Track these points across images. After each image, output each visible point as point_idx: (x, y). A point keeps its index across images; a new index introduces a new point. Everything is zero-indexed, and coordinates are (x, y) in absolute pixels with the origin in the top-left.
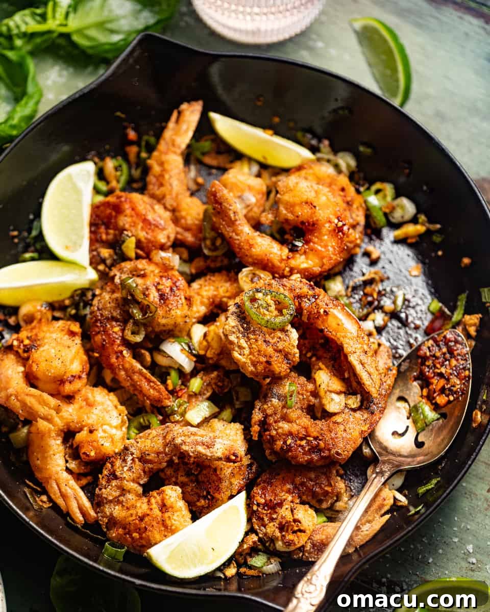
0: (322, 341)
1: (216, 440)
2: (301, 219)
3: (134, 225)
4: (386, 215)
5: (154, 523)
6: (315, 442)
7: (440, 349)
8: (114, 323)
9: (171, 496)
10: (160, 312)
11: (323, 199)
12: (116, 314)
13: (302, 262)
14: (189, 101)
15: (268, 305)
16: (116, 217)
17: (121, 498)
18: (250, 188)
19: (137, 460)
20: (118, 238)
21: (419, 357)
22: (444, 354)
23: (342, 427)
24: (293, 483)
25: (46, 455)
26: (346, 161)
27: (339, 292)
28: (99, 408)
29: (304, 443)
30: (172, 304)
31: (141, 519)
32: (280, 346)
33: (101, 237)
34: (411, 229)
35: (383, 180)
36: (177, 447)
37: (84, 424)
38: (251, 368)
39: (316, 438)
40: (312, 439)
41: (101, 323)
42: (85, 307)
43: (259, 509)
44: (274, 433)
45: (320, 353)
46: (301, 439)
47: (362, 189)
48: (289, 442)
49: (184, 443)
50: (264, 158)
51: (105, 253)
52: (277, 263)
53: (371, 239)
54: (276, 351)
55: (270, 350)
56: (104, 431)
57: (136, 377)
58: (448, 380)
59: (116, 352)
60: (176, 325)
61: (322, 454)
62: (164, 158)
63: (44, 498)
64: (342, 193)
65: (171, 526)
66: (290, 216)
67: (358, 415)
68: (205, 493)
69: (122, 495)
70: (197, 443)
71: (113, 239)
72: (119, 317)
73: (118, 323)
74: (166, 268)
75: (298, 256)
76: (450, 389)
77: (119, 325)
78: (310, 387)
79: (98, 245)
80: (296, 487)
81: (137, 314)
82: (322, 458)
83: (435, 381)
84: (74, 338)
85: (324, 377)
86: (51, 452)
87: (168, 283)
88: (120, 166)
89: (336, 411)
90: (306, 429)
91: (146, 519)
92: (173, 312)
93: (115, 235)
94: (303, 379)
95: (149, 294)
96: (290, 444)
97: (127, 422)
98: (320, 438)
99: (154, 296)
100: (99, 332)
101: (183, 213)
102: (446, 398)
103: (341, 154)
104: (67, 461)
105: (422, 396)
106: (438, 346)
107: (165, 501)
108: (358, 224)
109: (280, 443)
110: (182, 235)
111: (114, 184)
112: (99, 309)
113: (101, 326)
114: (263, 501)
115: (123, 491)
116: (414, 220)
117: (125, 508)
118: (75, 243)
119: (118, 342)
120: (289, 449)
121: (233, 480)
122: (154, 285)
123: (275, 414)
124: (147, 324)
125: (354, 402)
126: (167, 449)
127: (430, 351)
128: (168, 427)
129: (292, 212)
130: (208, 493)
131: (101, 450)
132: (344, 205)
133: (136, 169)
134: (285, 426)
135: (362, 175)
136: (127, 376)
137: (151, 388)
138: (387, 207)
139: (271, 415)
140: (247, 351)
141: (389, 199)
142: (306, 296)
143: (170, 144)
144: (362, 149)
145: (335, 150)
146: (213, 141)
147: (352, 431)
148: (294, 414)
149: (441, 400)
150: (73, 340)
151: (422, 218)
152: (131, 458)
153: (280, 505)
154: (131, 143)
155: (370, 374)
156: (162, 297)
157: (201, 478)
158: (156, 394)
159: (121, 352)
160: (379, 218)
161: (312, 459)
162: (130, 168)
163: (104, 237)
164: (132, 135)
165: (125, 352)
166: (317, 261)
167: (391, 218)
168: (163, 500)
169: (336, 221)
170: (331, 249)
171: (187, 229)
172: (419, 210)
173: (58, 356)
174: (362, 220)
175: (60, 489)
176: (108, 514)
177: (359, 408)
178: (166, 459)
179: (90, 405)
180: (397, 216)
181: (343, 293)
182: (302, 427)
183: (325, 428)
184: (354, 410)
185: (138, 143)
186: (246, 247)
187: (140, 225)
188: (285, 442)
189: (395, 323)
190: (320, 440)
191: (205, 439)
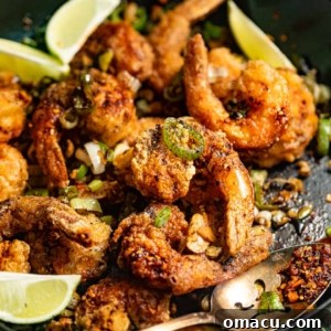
0: (217, 199)
2: (251, 95)
3: (119, 46)
6: (159, 262)
7: (314, 256)
8: (58, 106)
9: (16, 247)
10: (98, 112)
11: (278, 88)
12: (63, 100)
13: (235, 130)
15: (183, 135)
16: (109, 36)
19: (10, 211)
21: (293, 255)
22: (315, 261)
23: (191, 264)
27: (258, 181)
29: (151, 258)
32: (174, 171)
36: (46, 214)
38: (140, 177)
39: (163, 259)
40: (159, 258)
43: (87, 301)
44: (131, 239)
45: (210, 208)
46: (151, 255)
48: (139, 252)
49: (54, 212)
52: (214, 121)
54: (169, 173)
55: (163, 169)
57: (50, 153)
58: (306, 281)
59: (46, 127)
60: (105, 129)
61: (161, 275)
64: (301, 105)
66: (244, 89)
67: (211, 263)
70: (63, 217)
72: (64, 103)
73: (61, 107)
74: (124, 87)
75: (234, 124)
76: (304, 290)
78: (185, 223)
80: (126, 296)
82: (160, 279)
83: (295, 278)
85: (199, 221)
87: (118, 96)
89: (194, 250)
94: (182, 215)
96: (139, 254)
98: (167, 261)
99: (101, 99)
101: (165, 61)
102: (297, 297)
105: (279, 289)
106: (314, 253)
107: (10, 249)
108: (302, 134)
109: (131, 250)
114: (94, 295)
119: (53, 121)
120: (136, 258)
121: (78, 266)
122: (106, 92)
123: (141, 226)
124: (83, 117)
125: (214, 252)
127: (305, 254)
129: (247, 86)
130: (51, 266)
132: (299, 115)
134: (143, 238)
136: (44, 150)
137: (57, 165)
139: (137, 225)
140: (144, 162)
142: (219, 149)
148: (156, 233)
149: (292, 296)
152: (6, 207)
153: (105, 303)
154: (159, 4)
155: (238, 232)
156: (107, 103)
157: (53, 252)
158: (58, 172)
159: (49, 129)
161: (151, 275)
163: (92, 49)
165: (52, 131)
166: (248, 135)
168: (9, 247)
169: (279, 109)
170: (264, 131)
171: (162, 76)
177: (215, 259)
178: (33, 221)
179: (1, 156)
181: (261, 184)
182: (157, 246)
184: (210, 258)
186: (196, 98)
187: (123, 48)
188: (136, 251)
189: (292, 228)
190: (165, 262)
191: (71, 217)
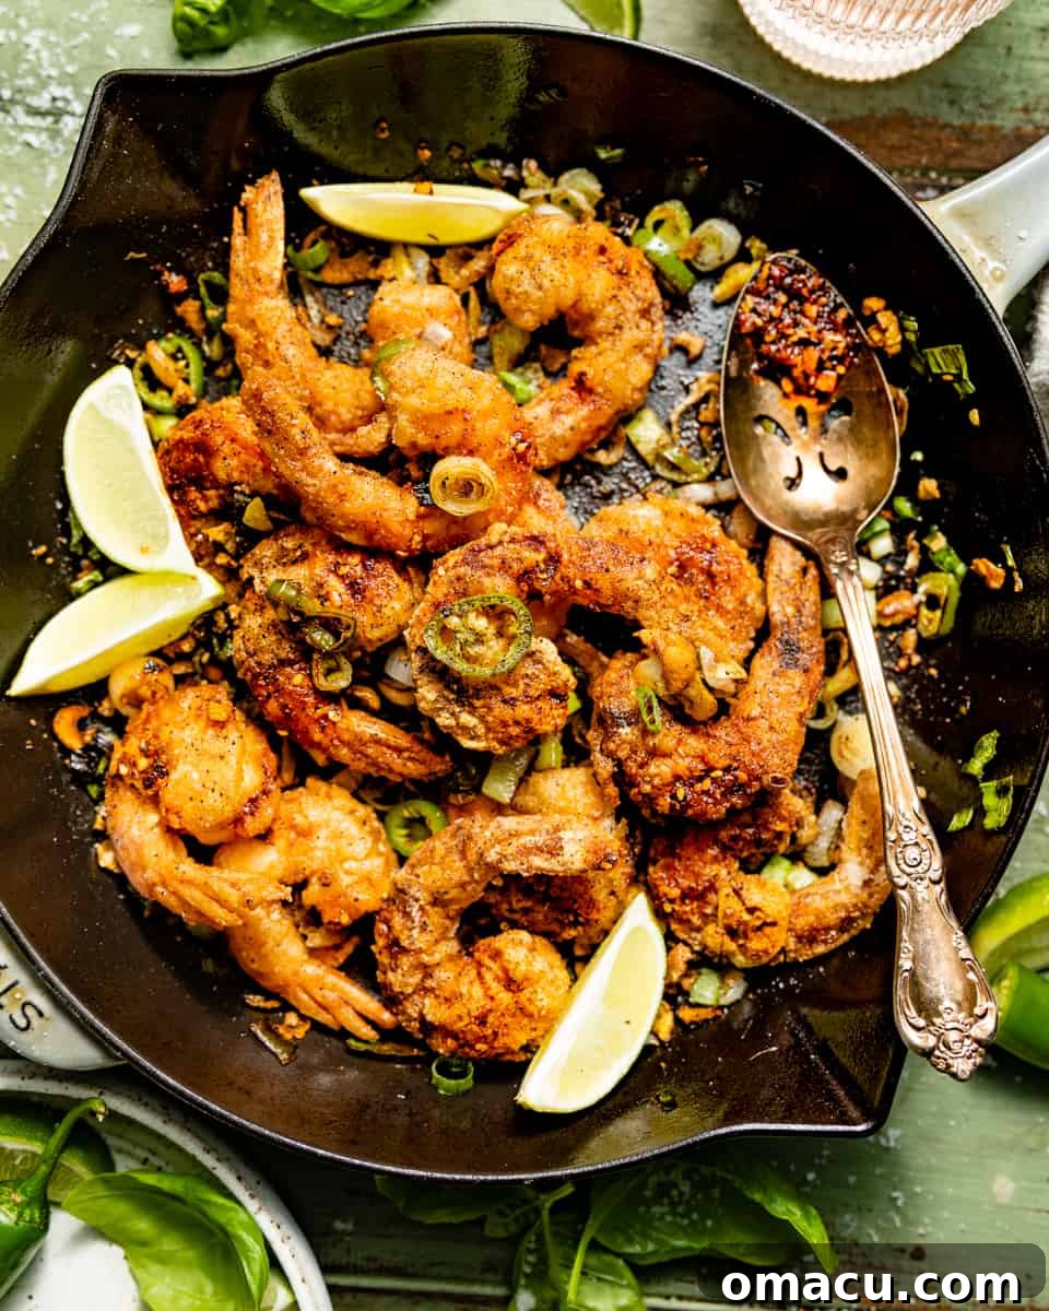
1: (561, 834)
4: (688, 263)
5: (508, 1020)
6: (726, 777)
7: (775, 302)
8: (288, 669)
9: (518, 963)
10: (364, 619)
12: (286, 651)
14: (252, 182)
16: (207, 464)
17: (429, 983)
18: (431, 312)
19: (428, 907)
20: (229, 499)
21: (747, 336)
22: (786, 306)
23: (764, 724)
24: (717, 842)
25: (264, 951)
26: (581, 186)
27: (658, 441)
28: (323, 833)
29: (707, 784)
30: (378, 595)
31: (482, 1020)
33: (197, 509)
34: (742, 274)
35: (661, 199)
36: (492, 868)
37: (307, 872)
39: (727, 770)
40: (719, 773)
41: (265, 679)
42: (222, 644)
43: (677, 908)
46: (700, 779)
47: (629, 232)
48: (681, 794)
49: (503, 857)
50: (431, 236)
51: (217, 533)
53: (675, 317)
56: (348, 873)
57: (371, 750)
59: (317, 721)
61: (749, 791)
62: (251, 312)
63: (292, 1019)
64: (602, 259)
65: (539, 1012)
68: (572, 918)
69: (428, 975)
70: (527, 851)
71: (220, 504)
72: (292, 656)
73: (297, 666)
77: (301, 669)
79: (198, 524)
80: (725, 849)
81: (323, 639)
84: (224, 731)
86: (271, 944)
87: (355, 558)
88: (180, 350)
90: (702, 758)
91: (490, 1019)
92: (387, 611)
93: (220, 497)
95: (328, 593)
96: (685, 797)
97: (383, 831)
98: (735, 765)
99: (338, 592)
100: (269, 696)
103: (566, 177)
104: (305, 937)
106: (767, 297)
107: (511, 975)
108: (651, 305)
109: (665, 801)
110: (342, 444)
111: (181, 389)
112: (250, 655)
113: (268, 684)
114: (676, 891)
115: (427, 970)
116: (743, 256)
117: (442, 1000)
118: (155, 536)
119: (310, 700)
120: (686, 804)
122: (330, 571)
123: (634, 752)
124: (349, 650)
126: (476, 876)
127: (759, 315)
128: (459, 828)
130: (577, 914)
131: (357, 910)
132: (615, 279)
133: (210, 341)
134: (662, 769)
135: (617, 204)
136: (355, 754)
137: (407, 760)
138: (688, 250)
139: (628, 759)
141: (685, 232)
143: (252, 280)
144: (603, 154)
145: (553, 171)
146: (326, 236)
147: (784, 724)
150: (226, 738)
151: (756, 246)
152: (417, 907)
153: (712, 889)
154: (180, 297)
156: (354, 587)
157: (555, 893)
159: (325, 717)
160: (680, 275)
161: (733, 806)
162: (198, 345)
163: (203, 506)
164: (175, 281)
165: (334, 715)
167: (699, 267)
168: (506, 971)
172: (745, 234)
173: (209, 785)
174: (654, 294)
175: (312, 998)
176: (415, 1015)
178: (480, 887)
179: (305, 833)
180: (710, 258)
181: (666, 439)
182: (694, 757)
183: (734, 738)
185: (192, 292)
188: (674, 797)
190: (736, 769)
191: (540, 840)
